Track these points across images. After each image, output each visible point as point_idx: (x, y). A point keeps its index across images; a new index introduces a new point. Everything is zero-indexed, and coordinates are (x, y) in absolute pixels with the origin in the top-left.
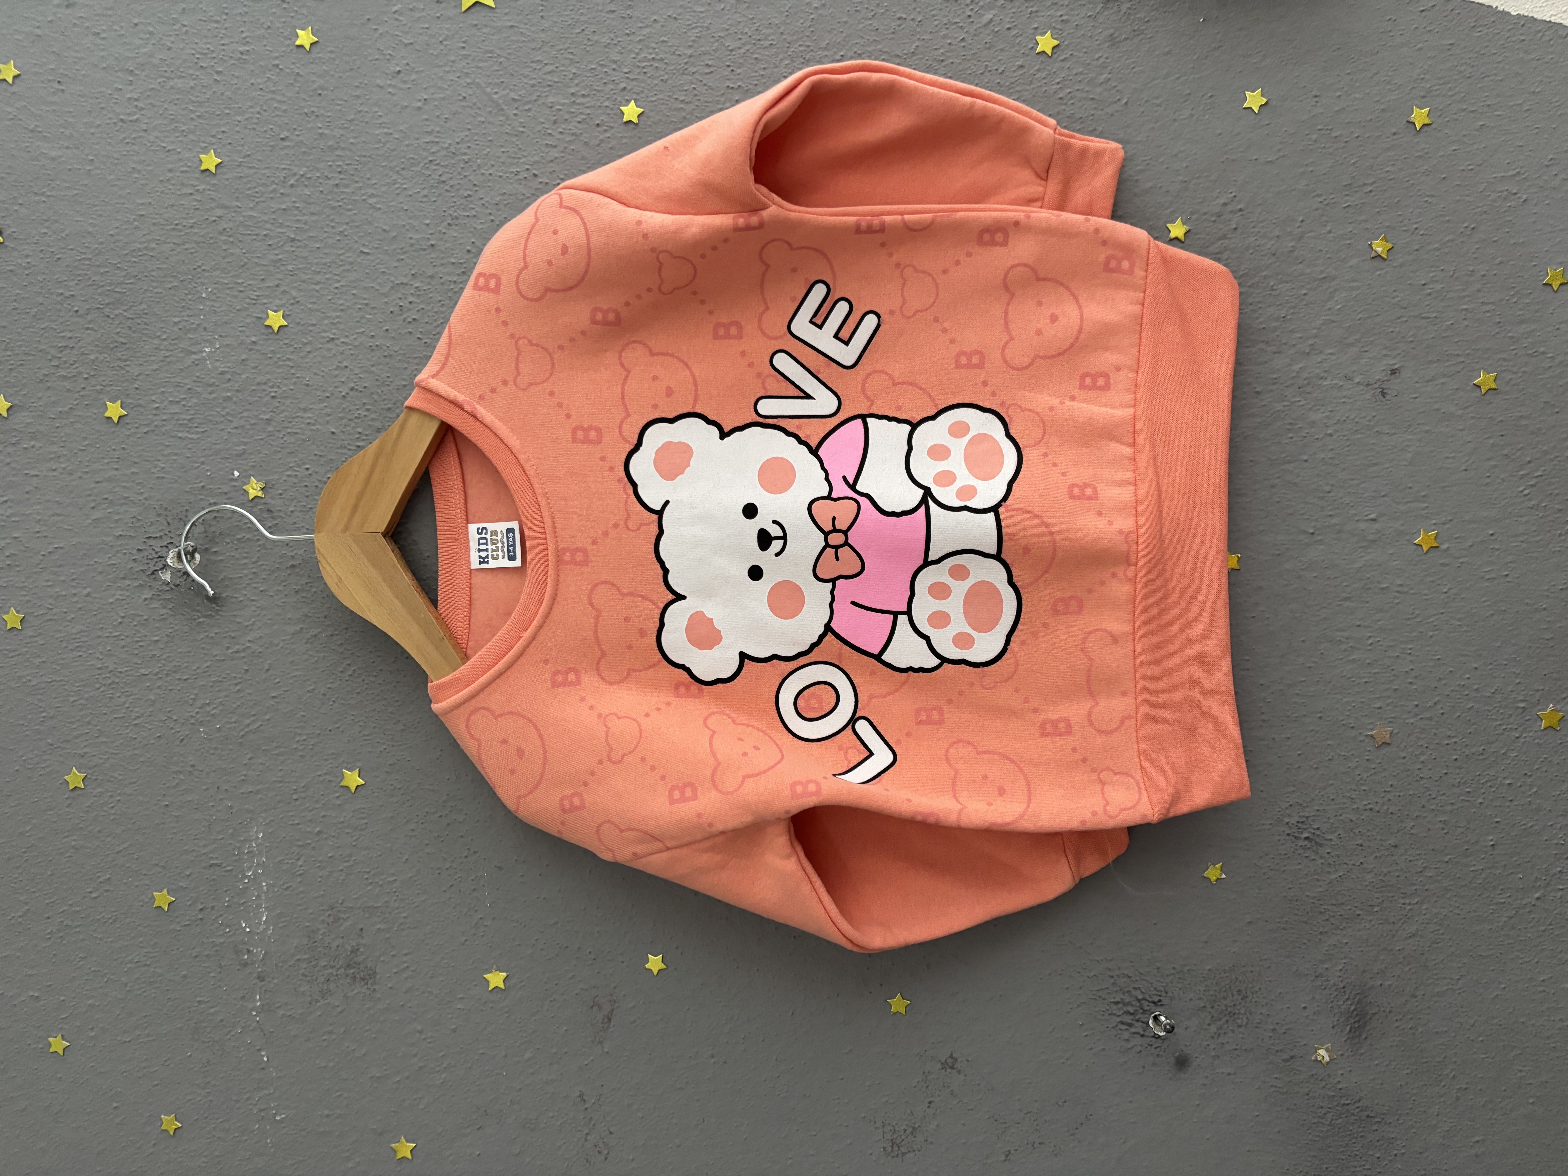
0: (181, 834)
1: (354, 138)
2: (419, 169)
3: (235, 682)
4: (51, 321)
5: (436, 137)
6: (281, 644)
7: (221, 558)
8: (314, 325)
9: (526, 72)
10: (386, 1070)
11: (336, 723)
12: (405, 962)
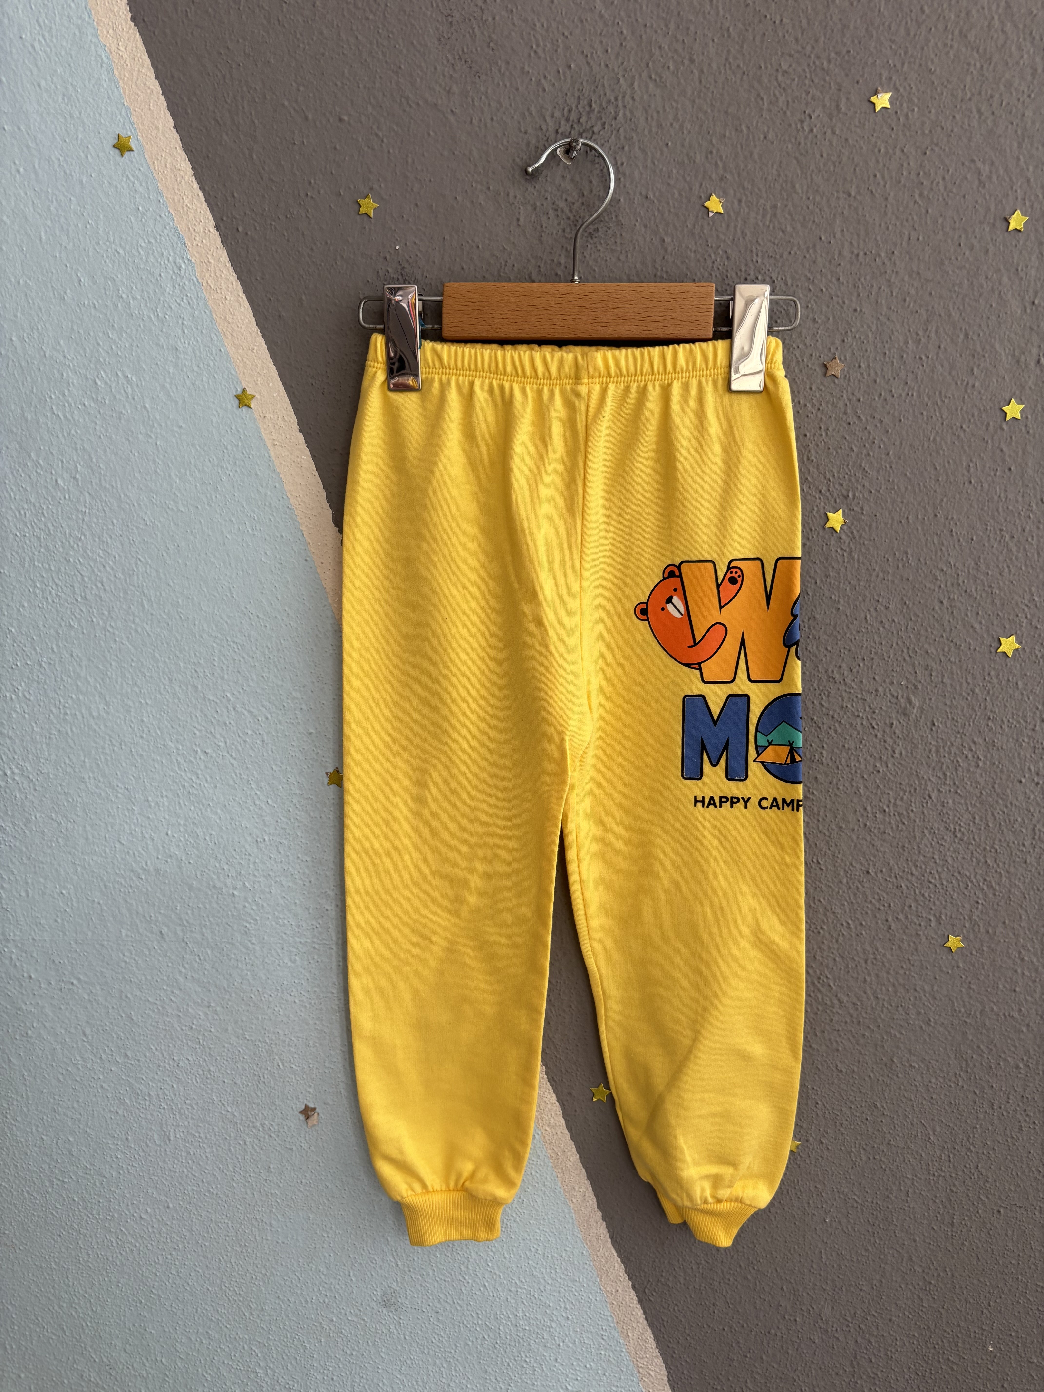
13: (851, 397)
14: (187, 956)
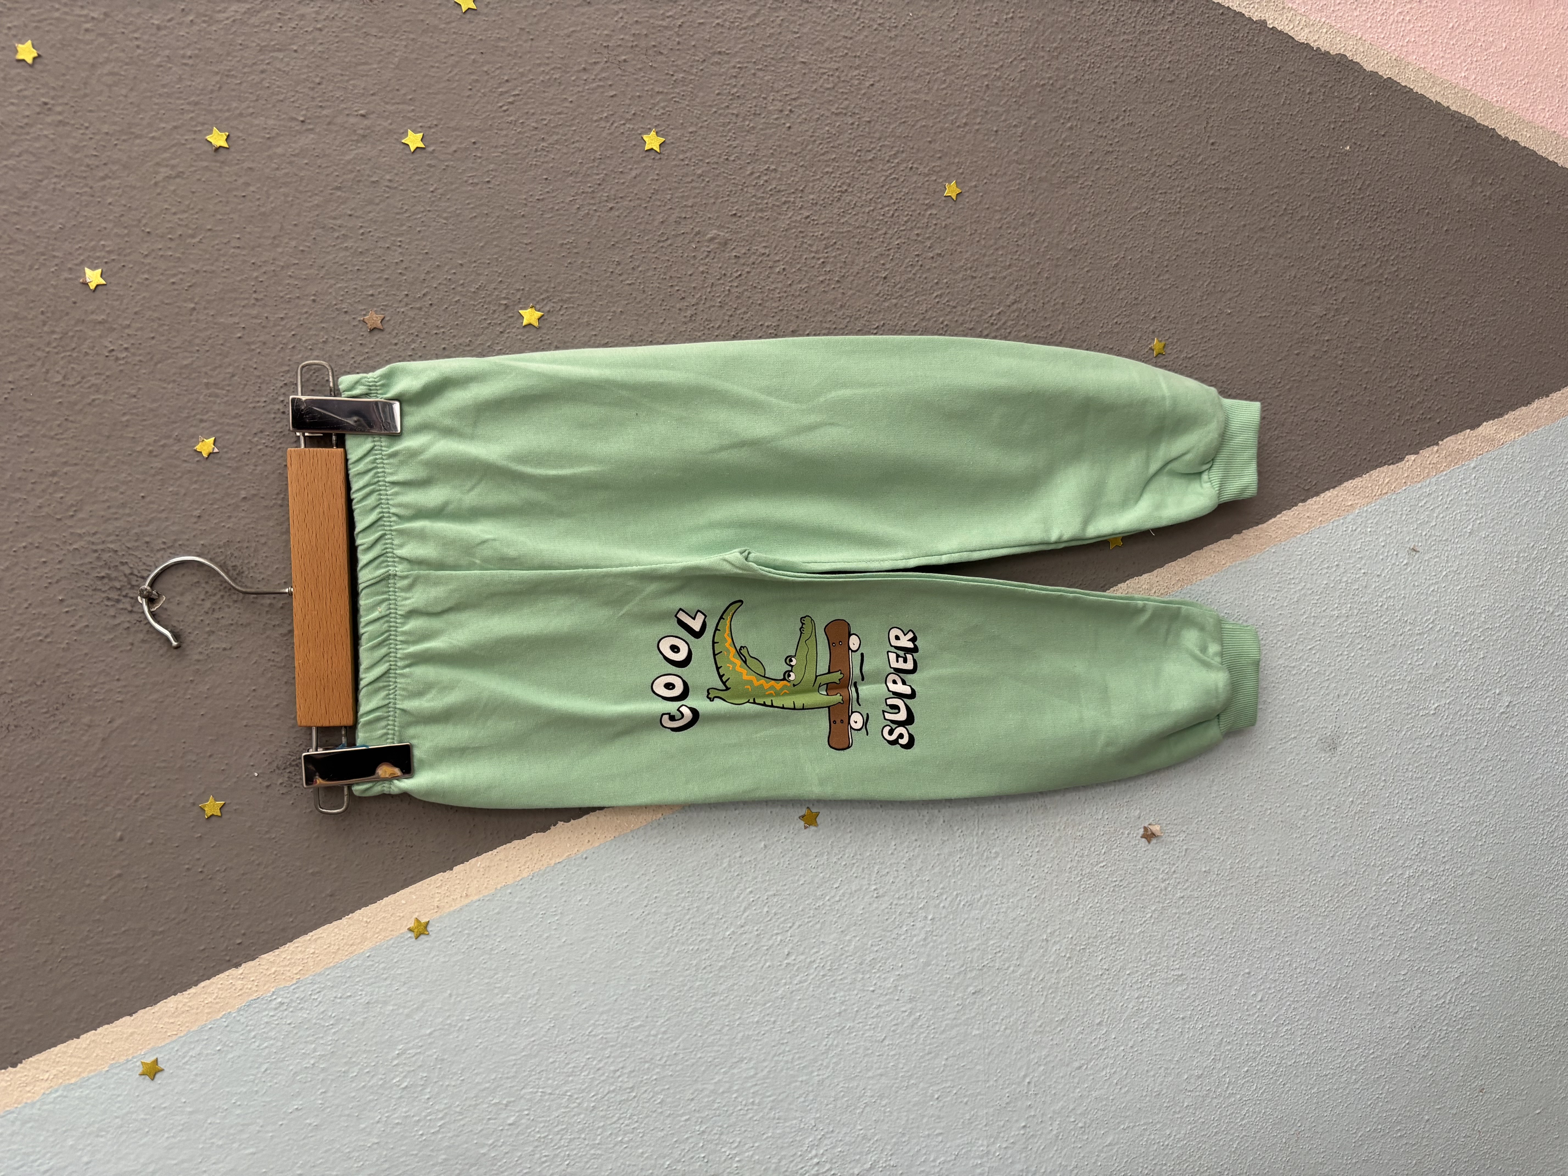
13: (403, 304)
14: (997, 965)
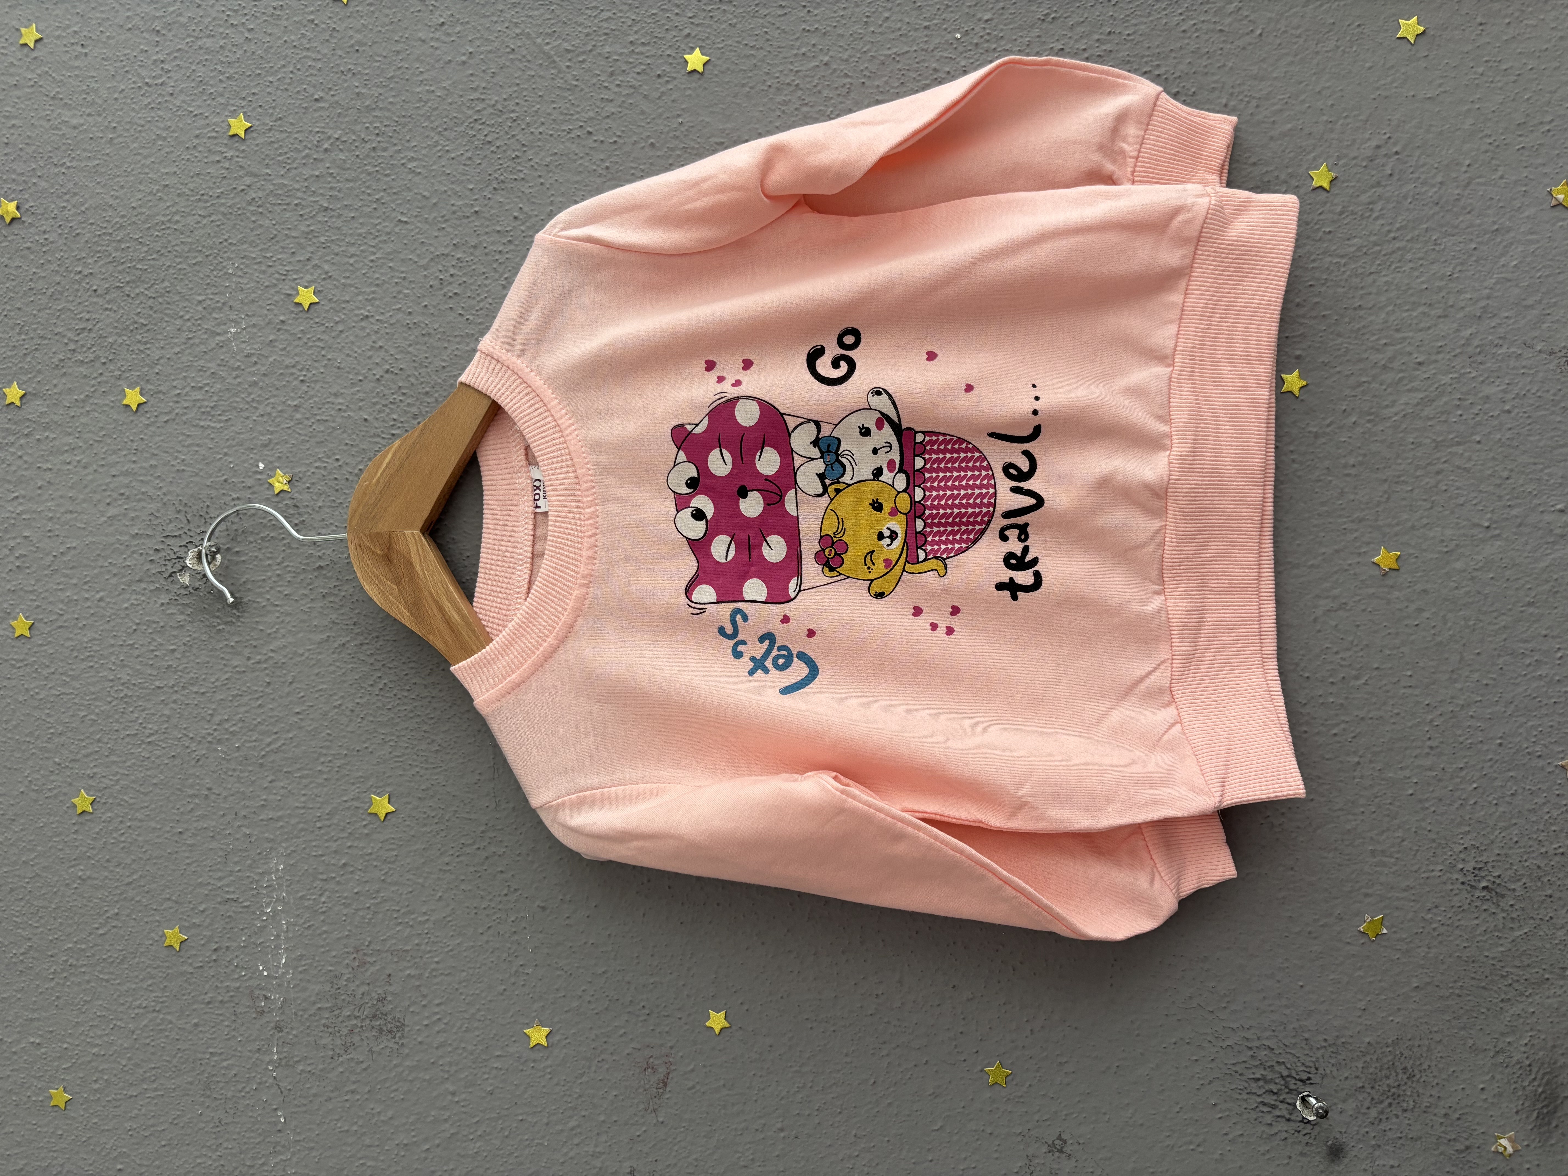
0: (194, 865)
1: (394, 96)
2: (462, 129)
3: (256, 696)
4: (68, 301)
5: (482, 94)
6: (307, 654)
7: (243, 559)
8: (348, 302)
9: (581, 19)
10: (414, 1136)
11: (364, 742)
12: (437, 1013)
